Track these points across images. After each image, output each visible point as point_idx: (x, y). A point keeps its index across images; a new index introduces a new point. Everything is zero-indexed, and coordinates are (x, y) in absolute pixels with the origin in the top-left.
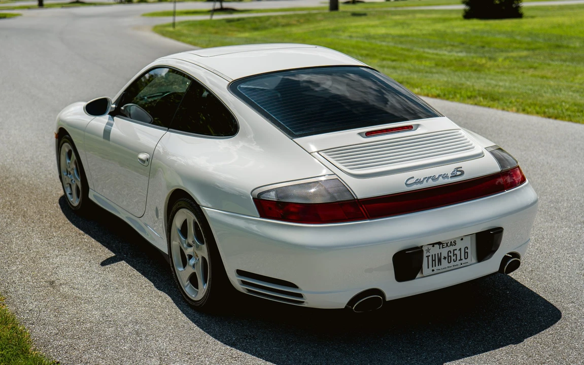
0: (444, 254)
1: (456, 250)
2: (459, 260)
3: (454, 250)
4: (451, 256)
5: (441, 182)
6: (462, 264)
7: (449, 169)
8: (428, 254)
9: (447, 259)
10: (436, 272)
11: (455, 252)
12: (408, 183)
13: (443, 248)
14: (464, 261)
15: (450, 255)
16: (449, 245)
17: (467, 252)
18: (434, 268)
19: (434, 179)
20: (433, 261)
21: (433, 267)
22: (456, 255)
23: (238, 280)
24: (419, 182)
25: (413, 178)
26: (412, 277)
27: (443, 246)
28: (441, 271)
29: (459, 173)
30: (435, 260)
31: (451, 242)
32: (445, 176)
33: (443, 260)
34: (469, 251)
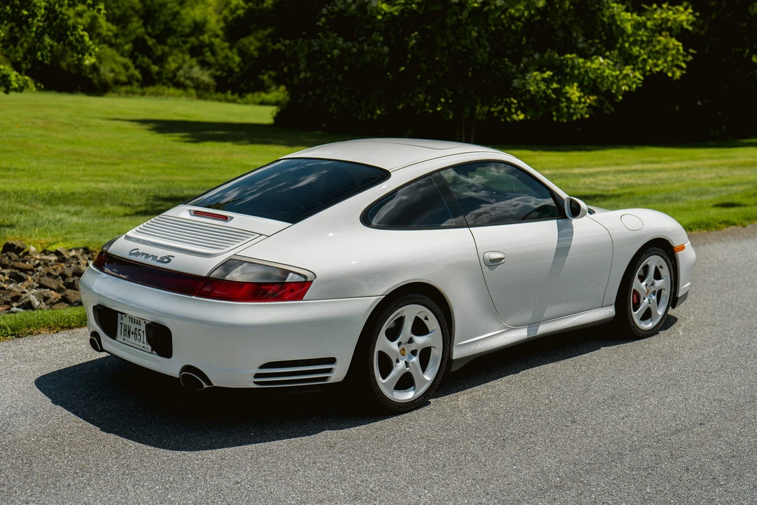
5: (150, 261)
7: (161, 253)
10: (125, 342)
19: (147, 256)
29: (166, 260)
32: (154, 257)
33: (131, 334)
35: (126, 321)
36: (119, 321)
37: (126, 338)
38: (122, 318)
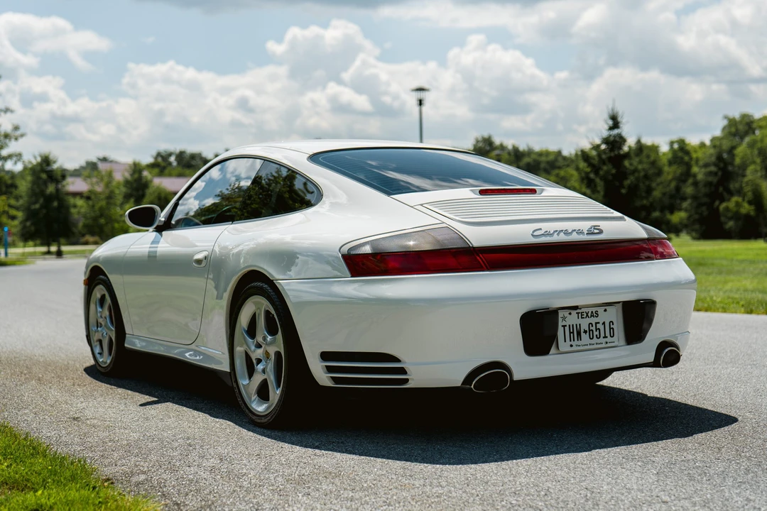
0: (585, 327)
1: (599, 323)
2: (604, 337)
3: (596, 323)
4: (592, 330)
5: (575, 237)
6: (607, 343)
8: (564, 323)
9: (588, 333)
10: (574, 348)
11: (598, 326)
12: (535, 234)
13: (582, 318)
14: (609, 339)
15: (591, 328)
16: (589, 315)
17: (613, 329)
18: (572, 343)
19: (566, 233)
20: (570, 333)
21: (570, 341)
22: (599, 329)
23: (322, 366)
24: (547, 234)
25: (541, 229)
26: (545, 352)
27: (582, 315)
28: (581, 348)
30: (573, 333)
31: (592, 312)
32: (580, 232)
33: (583, 334)
34: (614, 326)
35: (572, 319)
36: (561, 323)
37: (576, 342)
38: (564, 318)
